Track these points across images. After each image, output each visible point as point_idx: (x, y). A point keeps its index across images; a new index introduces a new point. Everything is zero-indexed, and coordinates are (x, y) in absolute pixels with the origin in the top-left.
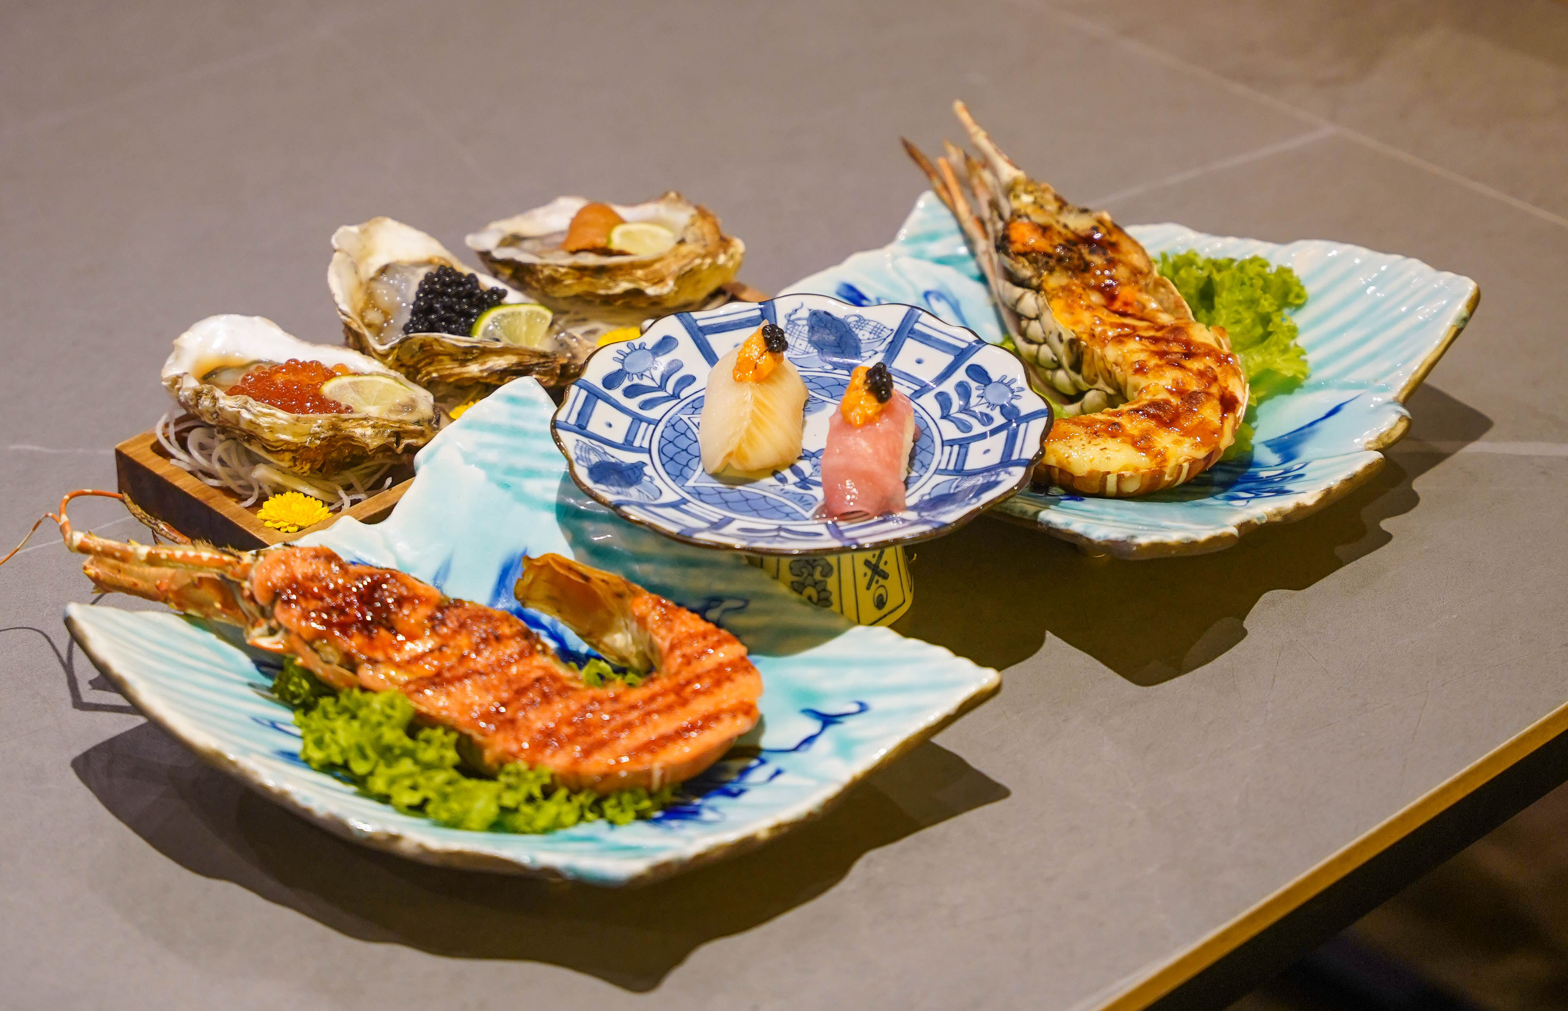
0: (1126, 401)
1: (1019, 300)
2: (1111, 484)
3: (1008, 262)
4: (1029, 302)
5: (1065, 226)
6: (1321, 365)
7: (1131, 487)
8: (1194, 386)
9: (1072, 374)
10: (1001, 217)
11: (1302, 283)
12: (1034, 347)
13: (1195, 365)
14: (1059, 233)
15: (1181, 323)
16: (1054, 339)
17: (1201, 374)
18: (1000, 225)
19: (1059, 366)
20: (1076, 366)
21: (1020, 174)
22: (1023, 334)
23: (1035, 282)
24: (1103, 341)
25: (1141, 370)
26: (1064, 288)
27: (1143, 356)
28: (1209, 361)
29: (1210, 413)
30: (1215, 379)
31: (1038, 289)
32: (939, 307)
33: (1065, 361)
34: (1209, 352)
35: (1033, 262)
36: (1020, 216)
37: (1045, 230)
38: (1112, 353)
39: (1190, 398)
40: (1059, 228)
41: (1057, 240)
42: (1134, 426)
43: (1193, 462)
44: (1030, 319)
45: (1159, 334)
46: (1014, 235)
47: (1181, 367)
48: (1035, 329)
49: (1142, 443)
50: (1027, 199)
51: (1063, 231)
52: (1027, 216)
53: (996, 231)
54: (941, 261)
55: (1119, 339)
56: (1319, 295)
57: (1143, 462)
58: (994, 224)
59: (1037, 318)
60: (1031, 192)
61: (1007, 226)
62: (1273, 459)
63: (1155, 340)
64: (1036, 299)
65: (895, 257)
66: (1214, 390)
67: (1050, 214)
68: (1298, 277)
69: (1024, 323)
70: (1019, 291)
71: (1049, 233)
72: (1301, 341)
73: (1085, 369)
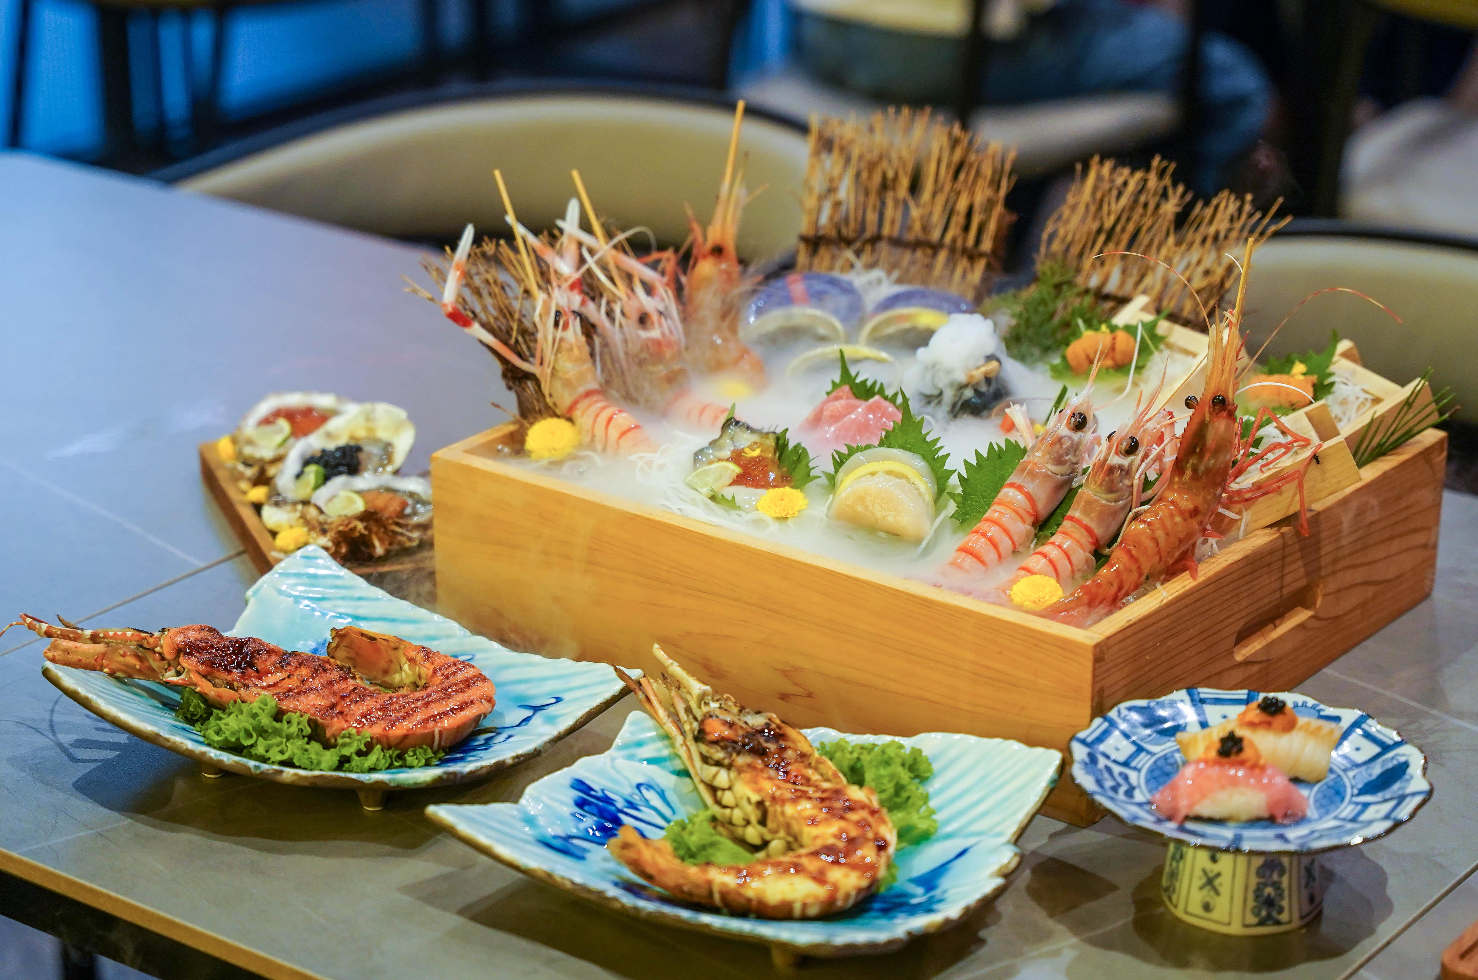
0: (801, 846)
1: (715, 776)
2: (797, 909)
3: (704, 748)
4: (723, 778)
5: (746, 723)
6: (947, 822)
7: (813, 911)
8: (854, 832)
9: (760, 828)
10: (696, 719)
11: (930, 761)
12: (727, 811)
13: (854, 816)
14: (742, 727)
15: (838, 786)
16: (744, 803)
17: (857, 823)
18: (695, 725)
19: (748, 822)
20: (763, 822)
21: (708, 688)
22: (718, 802)
23: (726, 762)
24: (783, 802)
25: (813, 821)
26: (749, 766)
27: (814, 812)
28: (863, 814)
29: (867, 853)
30: (869, 826)
31: (729, 767)
32: (650, 795)
33: (753, 819)
34: (863, 807)
35: (724, 748)
36: (711, 716)
37: (731, 725)
38: (790, 810)
39: (852, 843)
40: (741, 724)
41: (741, 733)
42: (811, 865)
43: (860, 890)
44: (723, 790)
45: (824, 795)
46: (708, 729)
47: (842, 818)
48: (727, 798)
49: (820, 878)
50: (714, 705)
51: (744, 726)
52: (717, 717)
53: (693, 731)
54: (651, 761)
55: (795, 800)
56: (943, 769)
57: (821, 892)
58: (691, 724)
59: (730, 788)
60: (717, 700)
61: (702, 723)
62: (920, 890)
63: (822, 800)
64: (729, 775)
65: (613, 759)
66: (870, 835)
67: (735, 715)
68: (926, 756)
69: (719, 793)
70: (714, 769)
71: (734, 727)
72: (933, 804)
73: (770, 824)
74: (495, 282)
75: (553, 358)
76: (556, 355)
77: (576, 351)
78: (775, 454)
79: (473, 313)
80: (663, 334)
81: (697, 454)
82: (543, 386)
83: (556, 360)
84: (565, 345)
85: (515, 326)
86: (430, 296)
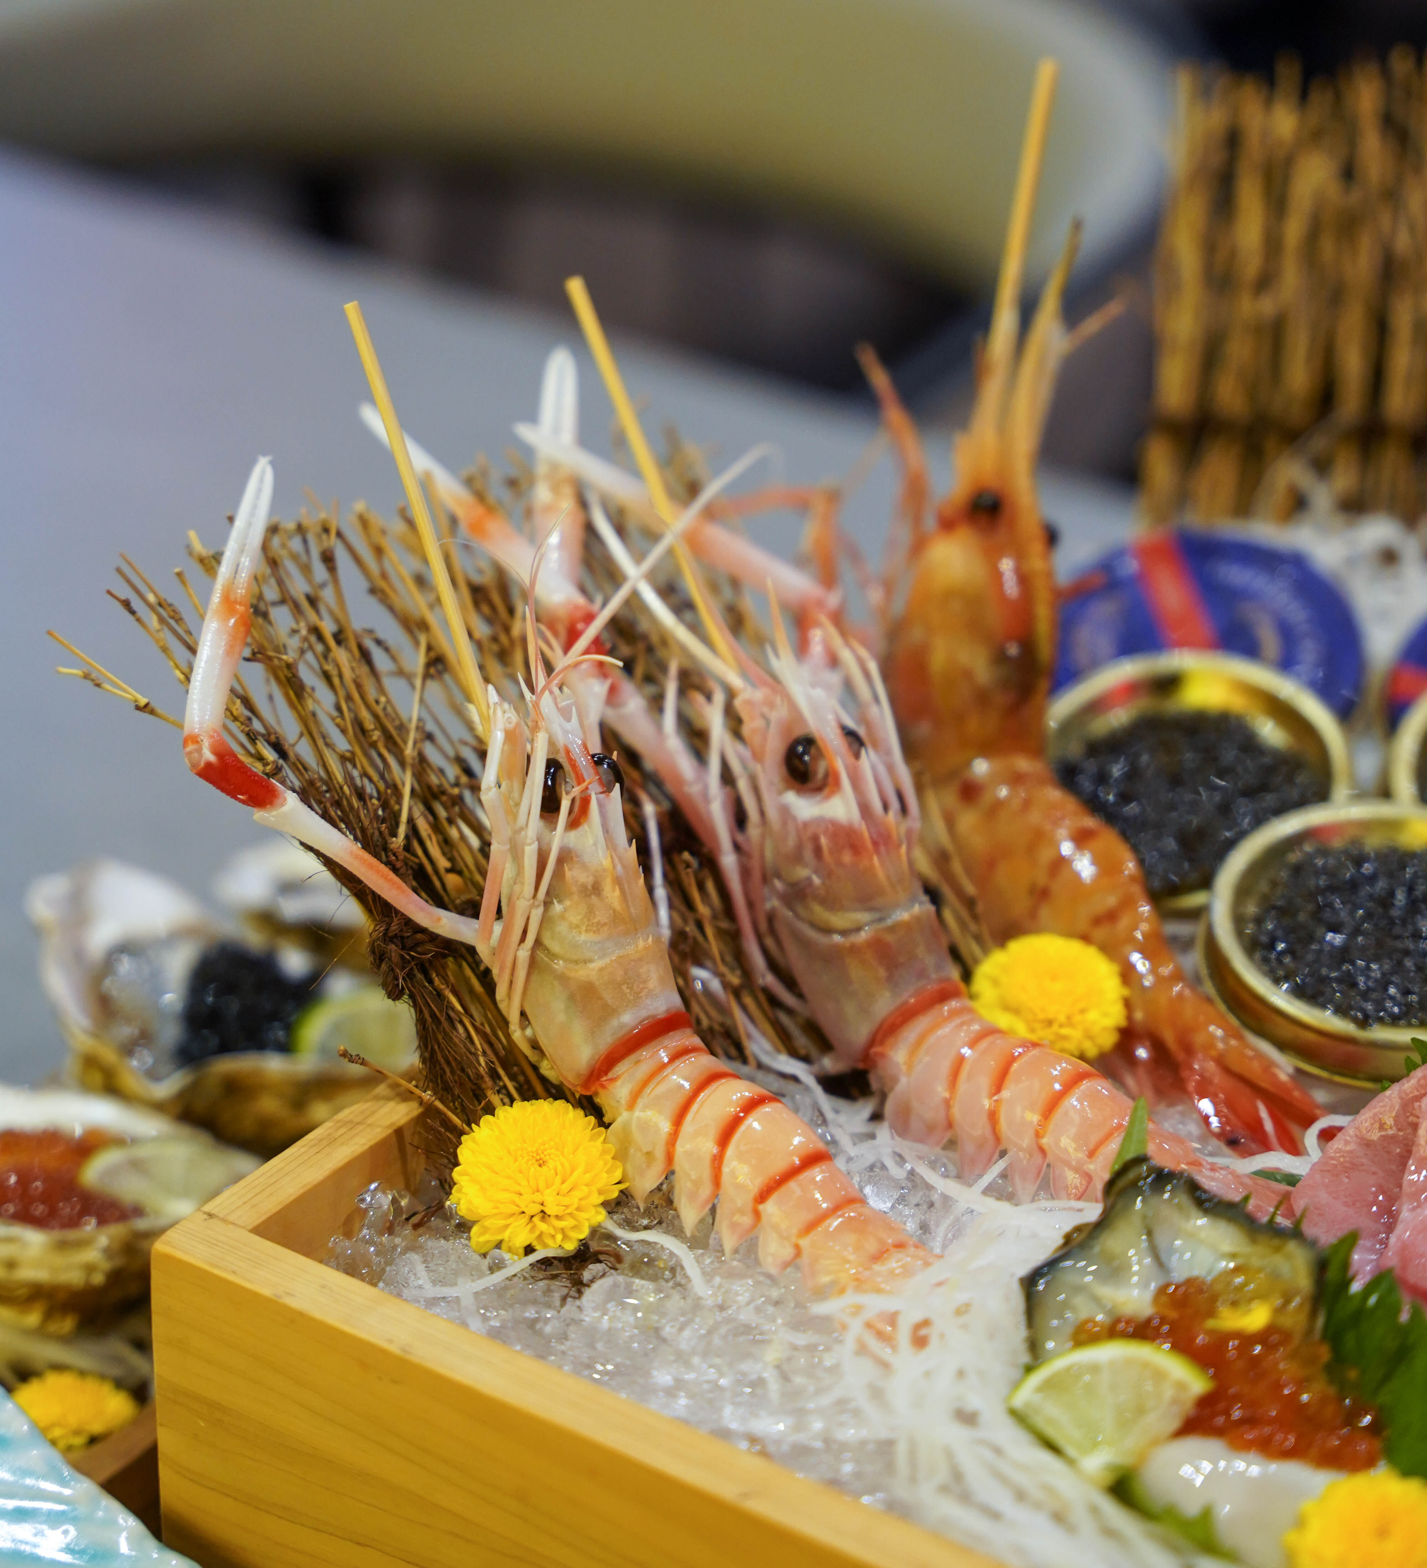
74: (339, 638)
75: (537, 914)
76: (547, 904)
77: (612, 895)
78: (1313, 1314)
79: (278, 747)
80: (865, 809)
81: (1029, 1282)
82: (501, 993)
83: (545, 920)
84: (574, 875)
85: (407, 783)
86: (143, 701)
